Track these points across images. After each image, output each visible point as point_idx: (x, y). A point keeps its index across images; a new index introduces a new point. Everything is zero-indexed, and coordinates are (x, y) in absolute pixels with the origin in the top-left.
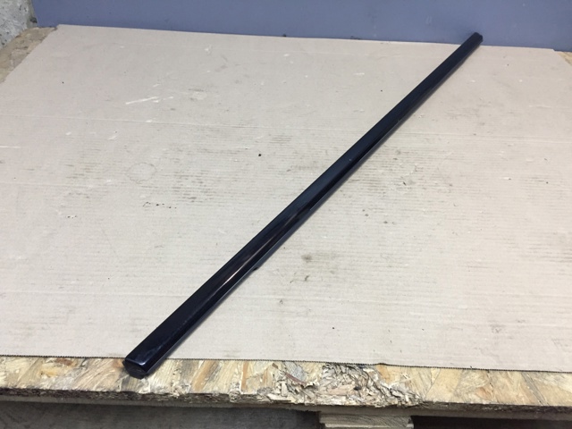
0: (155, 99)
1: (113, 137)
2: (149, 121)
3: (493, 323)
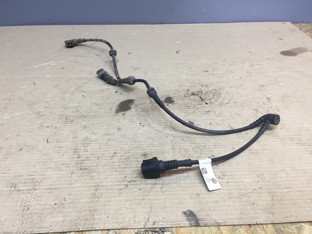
0: (52, 63)
1: (25, 87)
2: (48, 76)
3: (269, 190)
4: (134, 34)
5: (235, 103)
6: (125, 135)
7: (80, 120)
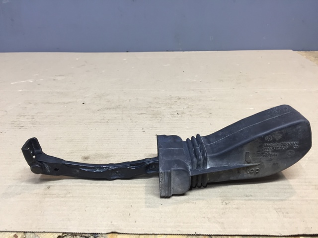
4: (125, 59)
5: (211, 114)
6: (73, 140)
7: (31, 126)
